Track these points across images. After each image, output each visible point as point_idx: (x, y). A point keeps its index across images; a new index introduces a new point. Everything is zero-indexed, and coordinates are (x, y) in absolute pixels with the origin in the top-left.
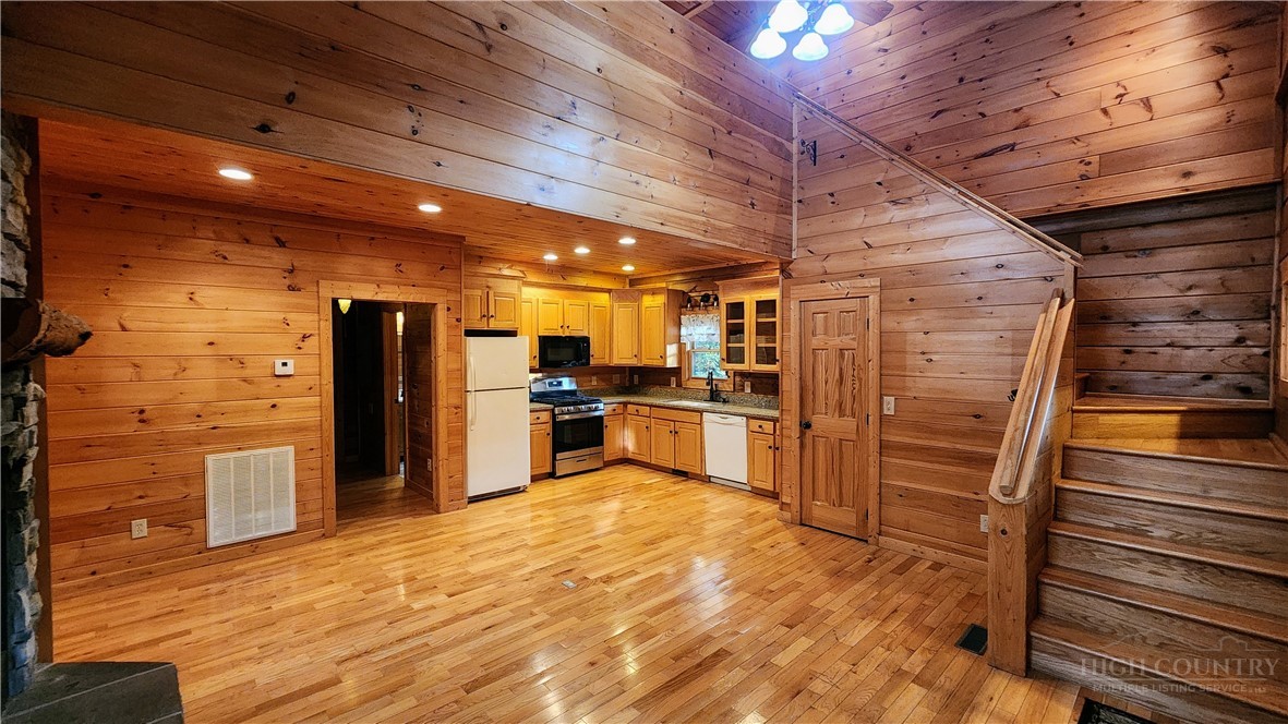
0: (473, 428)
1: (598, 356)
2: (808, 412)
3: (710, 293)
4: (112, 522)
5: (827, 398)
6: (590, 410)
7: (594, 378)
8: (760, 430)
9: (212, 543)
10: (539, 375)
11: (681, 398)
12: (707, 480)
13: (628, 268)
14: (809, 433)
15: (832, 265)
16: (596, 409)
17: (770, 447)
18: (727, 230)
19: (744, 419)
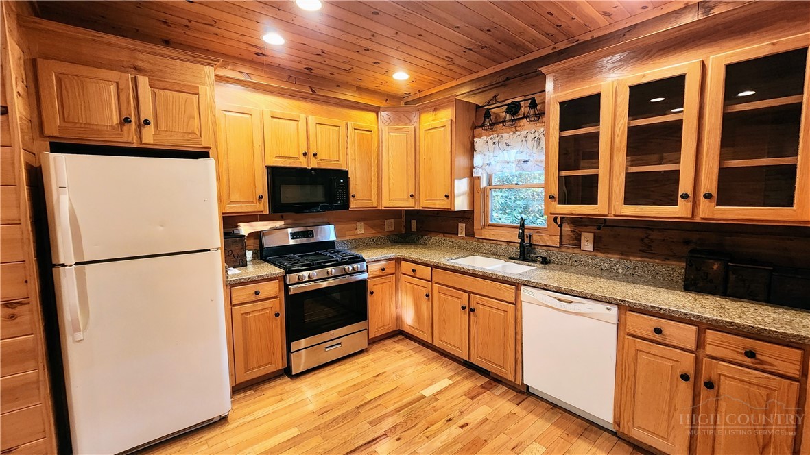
0: (80, 336)
1: (361, 195)
7: (361, 225)
8: (657, 337)
10: (279, 223)
11: (474, 252)
12: (523, 393)
13: (401, 77)
17: (685, 377)
19: (614, 309)
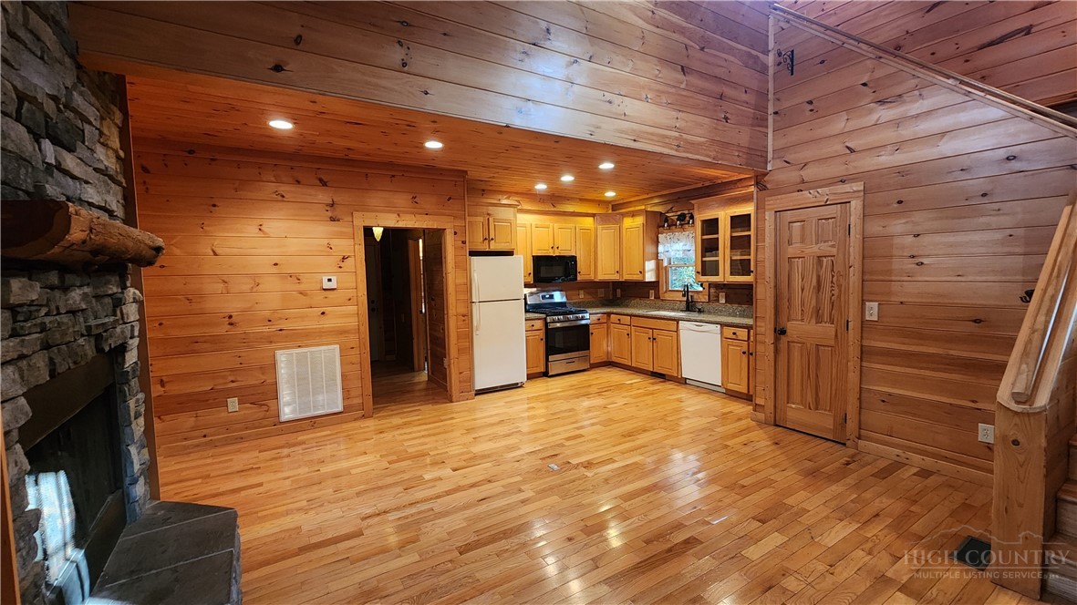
0: (478, 332)
1: (584, 273)
2: (783, 318)
3: (686, 212)
4: (213, 399)
5: (803, 304)
6: (578, 319)
7: (582, 292)
8: (734, 337)
9: (283, 418)
10: (534, 290)
11: (659, 309)
12: (683, 382)
13: (610, 194)
14: (784, 339)
15: (808, 173)
16: (583, 318)
17: (744, 353)
18: (700, 144)
19: (719, 326)
